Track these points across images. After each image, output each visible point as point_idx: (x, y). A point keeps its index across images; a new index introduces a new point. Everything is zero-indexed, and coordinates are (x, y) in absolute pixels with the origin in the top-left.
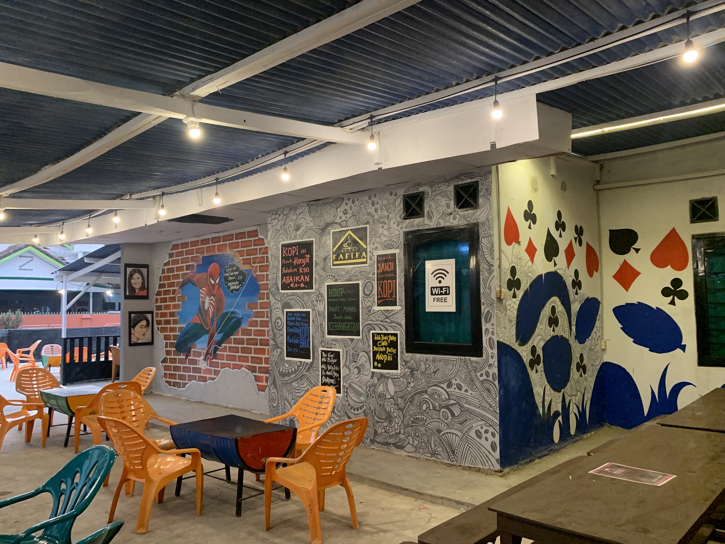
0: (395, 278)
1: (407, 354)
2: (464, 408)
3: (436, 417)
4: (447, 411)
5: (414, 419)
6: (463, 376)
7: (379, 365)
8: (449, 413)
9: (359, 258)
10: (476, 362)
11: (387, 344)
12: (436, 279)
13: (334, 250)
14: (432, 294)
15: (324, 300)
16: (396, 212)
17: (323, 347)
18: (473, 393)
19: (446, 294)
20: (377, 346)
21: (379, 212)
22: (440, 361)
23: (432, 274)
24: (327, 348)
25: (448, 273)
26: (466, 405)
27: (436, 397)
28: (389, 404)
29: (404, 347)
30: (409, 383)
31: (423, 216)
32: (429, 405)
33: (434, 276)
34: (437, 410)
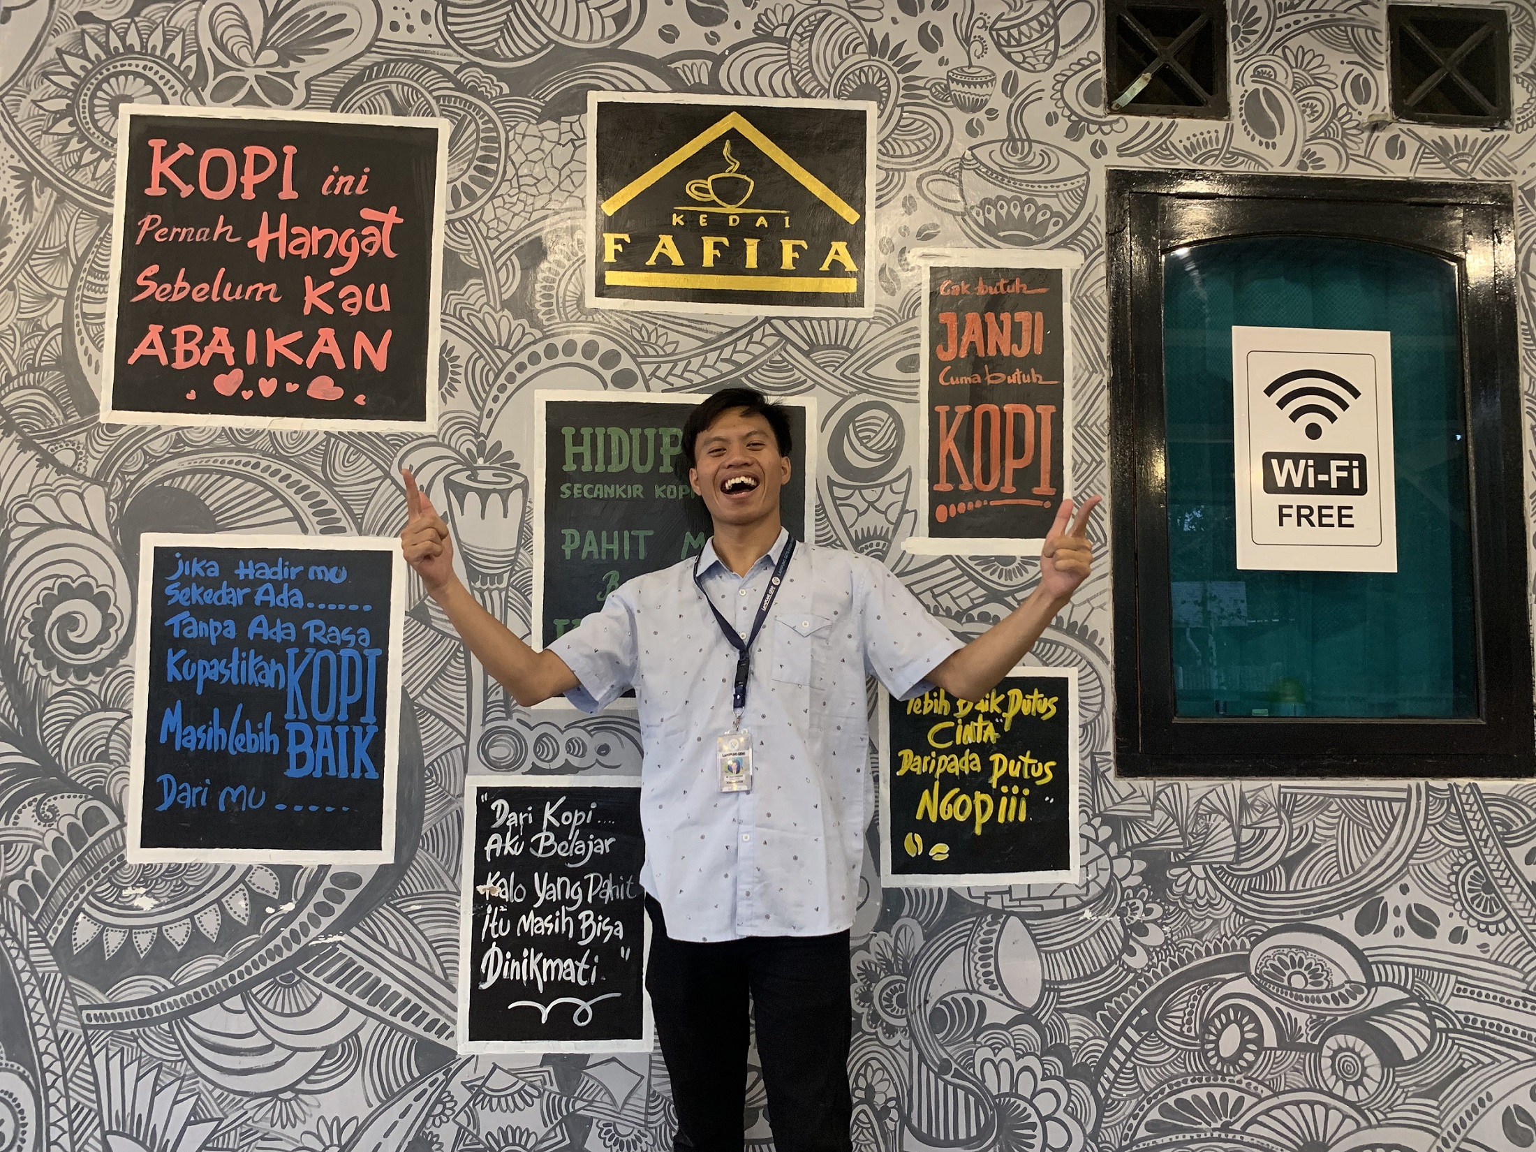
0: (1056, 397)
1: (1123, 786)
2: (1445, 1017)
3: (1297, 1080)
4: (1360, 1044)
5: (1165, 1110)
6: (1441, 871)
7: (940, 851)
8: (1367, 1050)
9: (806, 266)
10: (1507, 800)
11: (991, 734)
12: (1294, 416)
13: (610, 208)
14: (1270, 486)
15: (525, 487)
16: (1059, 66)
17: (494, 766)
18: (1494, 942)
19: (1345, 487)
20: (922, 749)
21: (951, 47)
22: (1323, 806)
23: (1269, 391)
24: (535, 770)
25: (1356, 394)
26: (1455, 1004)
27: (1298, 982)
28: (1007, 1053)
29: (1110, 746)
30: (1141, 929)
31: (1221, 110)
32: (1259, 1029)
33: (1282, 404)
34: (1306, 1048)
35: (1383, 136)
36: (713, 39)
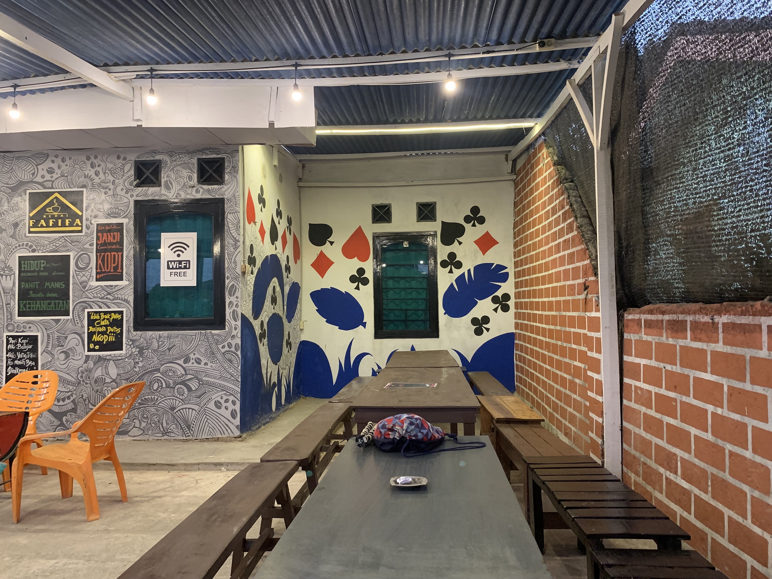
0: (122, 250)
1: (135, 333)
2: (202, 381)
3: (170, 394)
4: (183, 387)
5: (142, 400)
6: (203, 350)
7: (97, 347)
8: (185, 388)
9: (71, 225)
10: (218, 335)
11: (108, 323)
12: (174, 252)
13: (31, 215)
14: (168, 268)
15: (14, 274)
16: (124, 178)
17: (9, 331)
18: (214, 365)
19: (185, 267)
20: (94, 326)
21: (102, 175)
22: (177, 337)
23: (169, 247)
24: (17, 332)
25: (188, 247)
26: (204, 379)
27: (170, 374)
28: (110, 388)
29: (132, 325)
30: (138, 363)
31: (160, 185)
32: (162, 384)
33: (172, 250)
34: (171, 388)
35: (195, 189)
36: (52, 177)
